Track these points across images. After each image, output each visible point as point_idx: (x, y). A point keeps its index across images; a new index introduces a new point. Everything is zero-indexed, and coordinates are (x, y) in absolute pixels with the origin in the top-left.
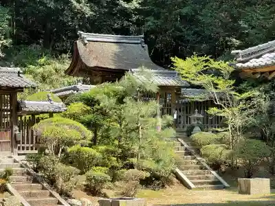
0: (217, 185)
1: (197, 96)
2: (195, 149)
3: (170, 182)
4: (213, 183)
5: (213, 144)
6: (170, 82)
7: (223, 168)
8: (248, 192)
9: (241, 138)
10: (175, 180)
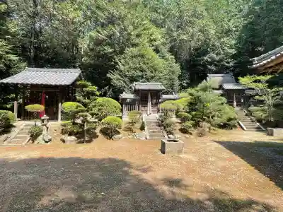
0: (258, 129)
1: (251, 92)
2: (250, 114)
3: (235, 127)
4: (257, 128)
5: (258, 112)
6: (240, 88)
7: (264, 122)
8: (272, 135)
9: (273, 109)
10: (238, 126)
